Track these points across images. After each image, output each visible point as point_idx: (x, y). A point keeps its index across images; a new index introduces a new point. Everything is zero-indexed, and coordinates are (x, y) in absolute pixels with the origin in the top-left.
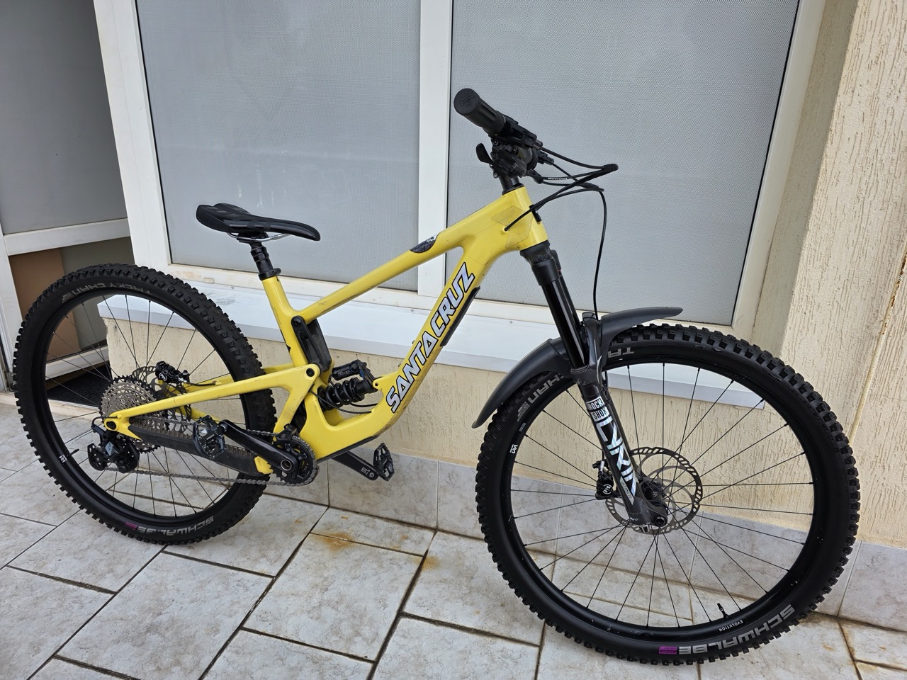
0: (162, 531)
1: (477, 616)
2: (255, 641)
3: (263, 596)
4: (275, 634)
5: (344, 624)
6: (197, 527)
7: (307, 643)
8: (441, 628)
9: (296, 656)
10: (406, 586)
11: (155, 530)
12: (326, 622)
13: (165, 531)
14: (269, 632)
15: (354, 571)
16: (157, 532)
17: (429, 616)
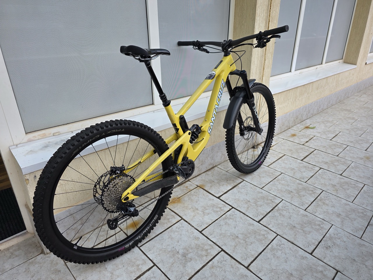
0: (136, 239)
1: (228, 186)
2: (209, 230)
3: (189, 224)
4: (209, 225)
5: (214, 209)
6: (152, 224)
7: (217, 219)
8: (228, 193)
9: (221, 222)
10: (208, 193)
11: (133, 242)
12: (211, 213)
13: (138, 238)
14: (207, 226)
15: (193, 201)
16: (135, 241)
17: (223, 193)
